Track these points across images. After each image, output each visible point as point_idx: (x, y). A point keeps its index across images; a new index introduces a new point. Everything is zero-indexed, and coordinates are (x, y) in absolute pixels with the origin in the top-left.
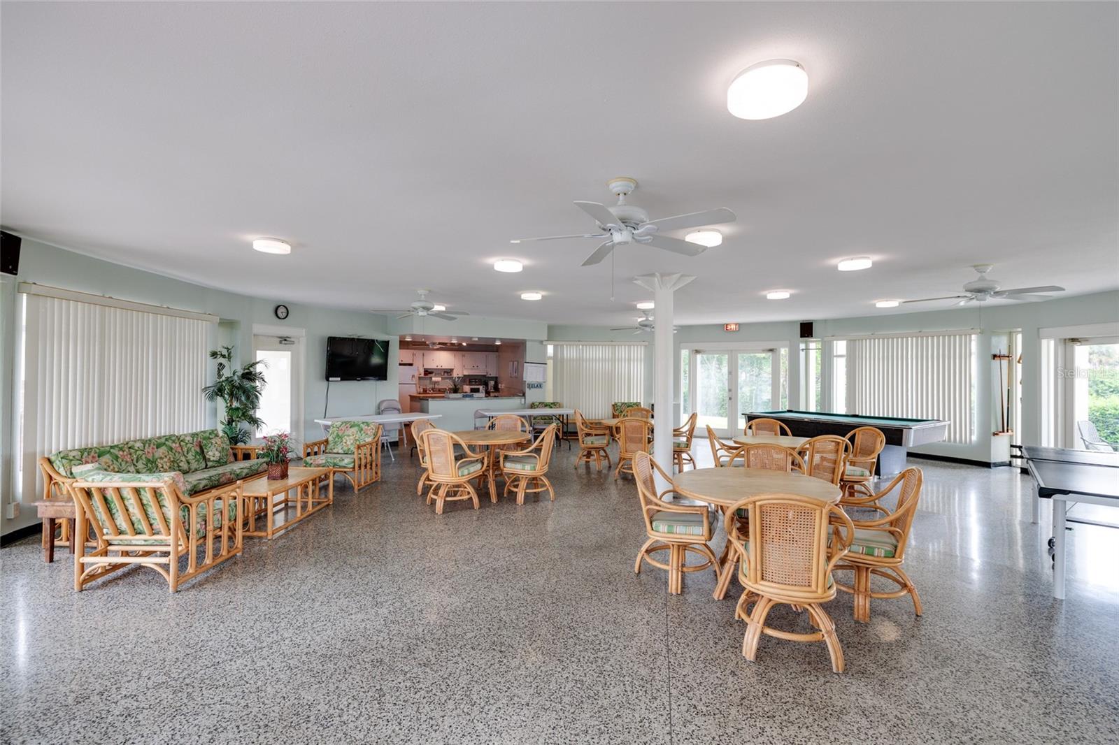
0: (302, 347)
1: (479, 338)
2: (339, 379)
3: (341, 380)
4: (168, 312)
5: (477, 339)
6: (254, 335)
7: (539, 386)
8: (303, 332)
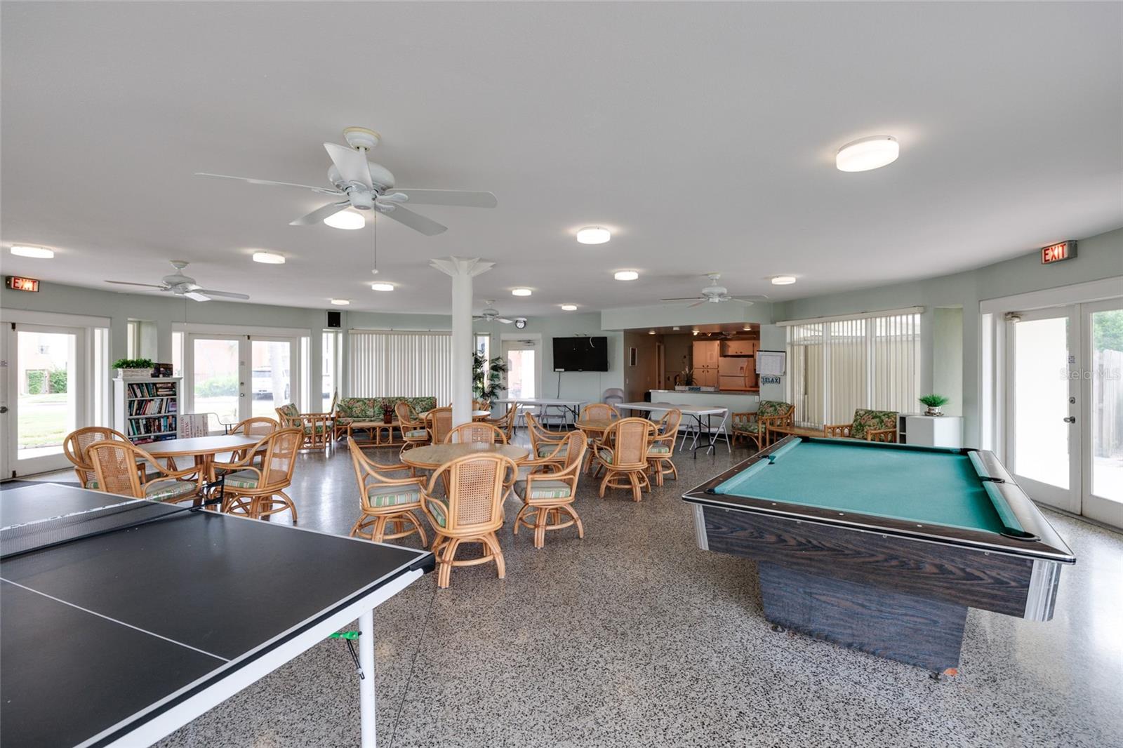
0: (540, 346)
1: (681, 327)
2: (563, 370)
3: (565, 371)
4: (429, 333)
5: (677, 329)
6: (503, 341)
7: (777, 380)
8: (539, 336)
